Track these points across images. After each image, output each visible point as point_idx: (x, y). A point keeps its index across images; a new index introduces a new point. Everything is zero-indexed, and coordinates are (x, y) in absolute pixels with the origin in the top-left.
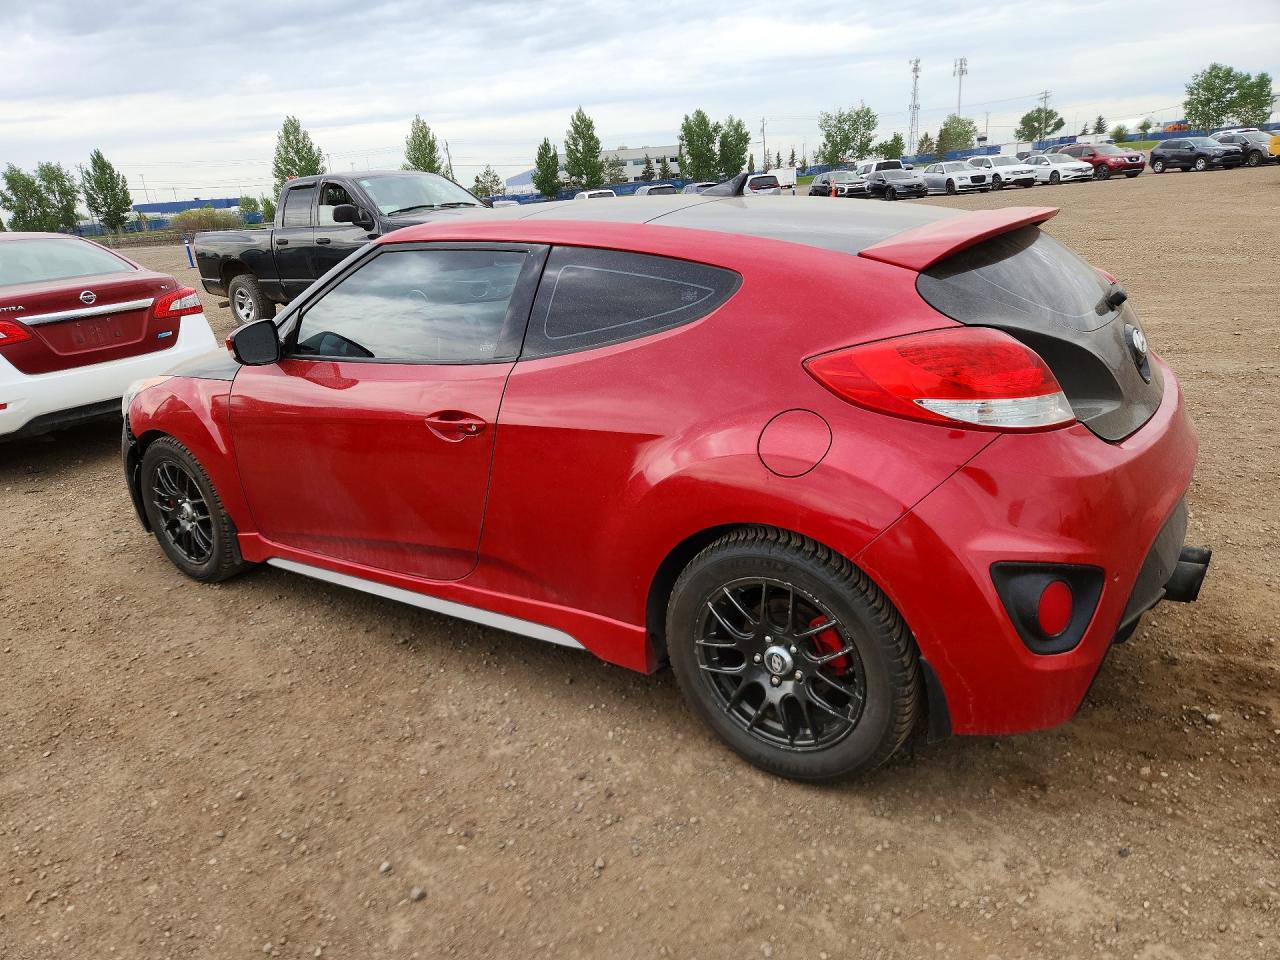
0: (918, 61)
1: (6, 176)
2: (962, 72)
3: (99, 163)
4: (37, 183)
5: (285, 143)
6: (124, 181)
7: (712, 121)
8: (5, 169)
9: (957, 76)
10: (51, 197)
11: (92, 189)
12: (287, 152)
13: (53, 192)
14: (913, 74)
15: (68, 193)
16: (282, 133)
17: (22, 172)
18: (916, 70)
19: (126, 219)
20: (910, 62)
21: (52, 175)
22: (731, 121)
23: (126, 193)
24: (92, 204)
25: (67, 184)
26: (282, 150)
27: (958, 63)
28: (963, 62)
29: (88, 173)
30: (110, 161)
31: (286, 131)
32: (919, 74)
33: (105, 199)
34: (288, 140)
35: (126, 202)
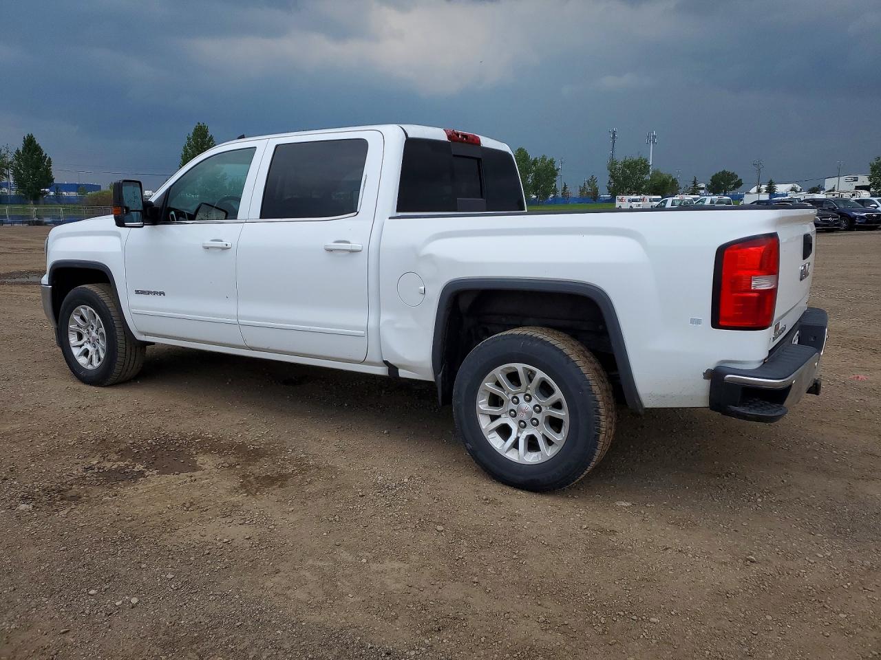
3: (31, 145)
5: (192, 143)
6: (50, 161)
7: (532, 158)
11: (20, 166)
12: (194, 151)
16: (191, 135)
18: (614, 137)
22: (544, 158)
23: (48, 172)
26: (189, 148)
29: (18, 151)
30: (40, 144)
31: (197, 134)
34: (197, 143)
35: (48, 180)
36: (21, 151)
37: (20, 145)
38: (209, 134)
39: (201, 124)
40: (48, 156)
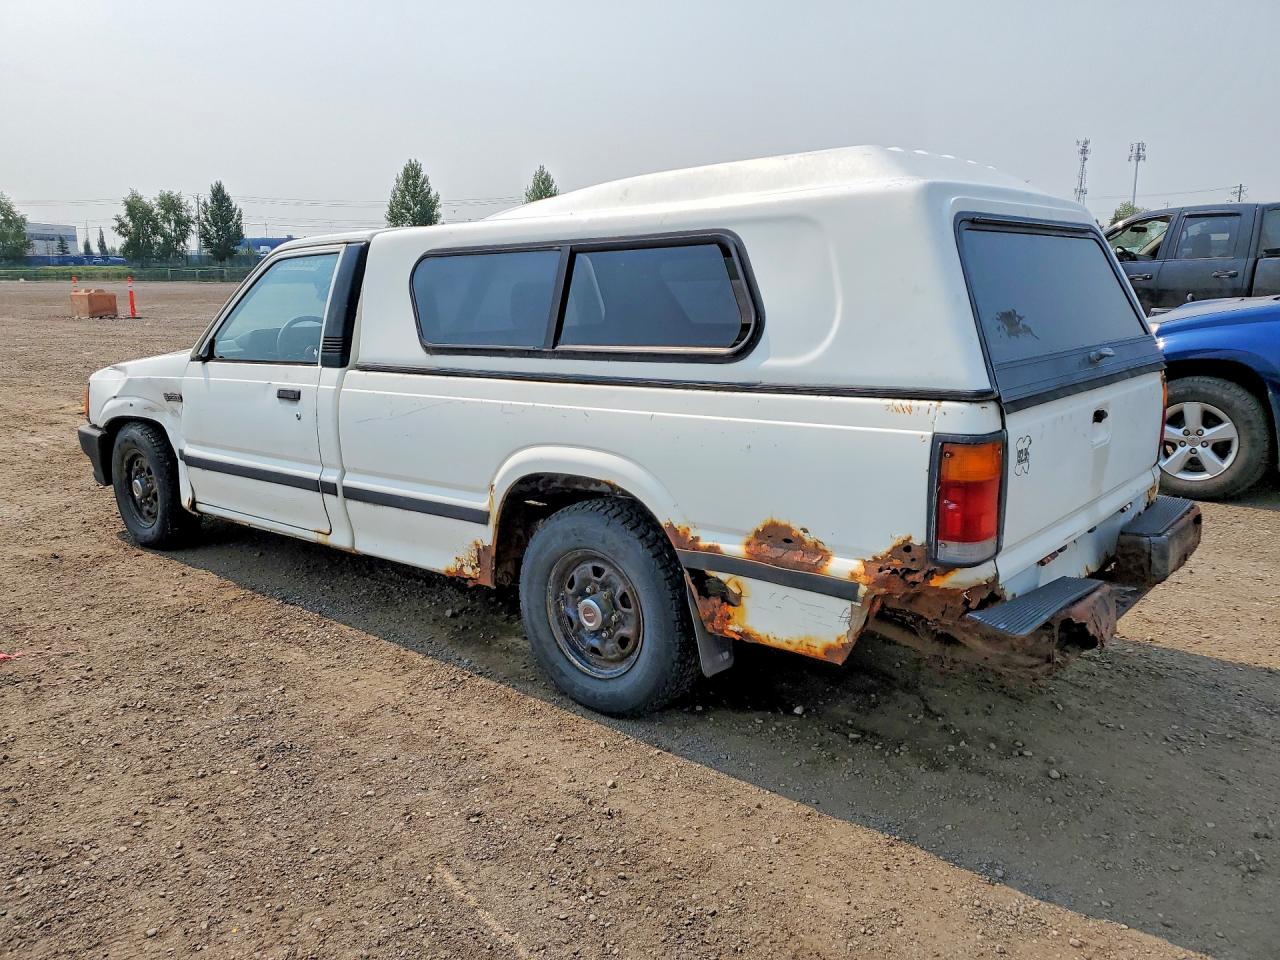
0: (1086, 143)
1: (127, 203)
2: (1138, 158)
3: (219, 196)
4: (156, 211)
5: (402, 187)
6: (240, 216)
8: (127, 195)
9: (1134, 161)
10: (166, 225)
11: (207, 220)
12: (404, 197)
13: (169, 221)
14: (1081, 156)
15: (183, 224)
16: (400, 176)
17: (144, 200)
18: (1084, 151)
19: (235, 252)
20: (1078, 142)
21: (171, 205)
23: (239, 228)
24: (204, 235)
25: (184, 214)
26: (398, 193)
27: (1135, 147)
28: (1141, 147)
29: (205, 204)
30: (230, 194)
31: (407, 175)
32: (1087, 156)
33: (217, 231)
34: (407, 184)
35: (238, 236)
36: (209, 202)
37: (207, 196)
38: (423, 173)
39: (413, 161)
40: (238, 207)
